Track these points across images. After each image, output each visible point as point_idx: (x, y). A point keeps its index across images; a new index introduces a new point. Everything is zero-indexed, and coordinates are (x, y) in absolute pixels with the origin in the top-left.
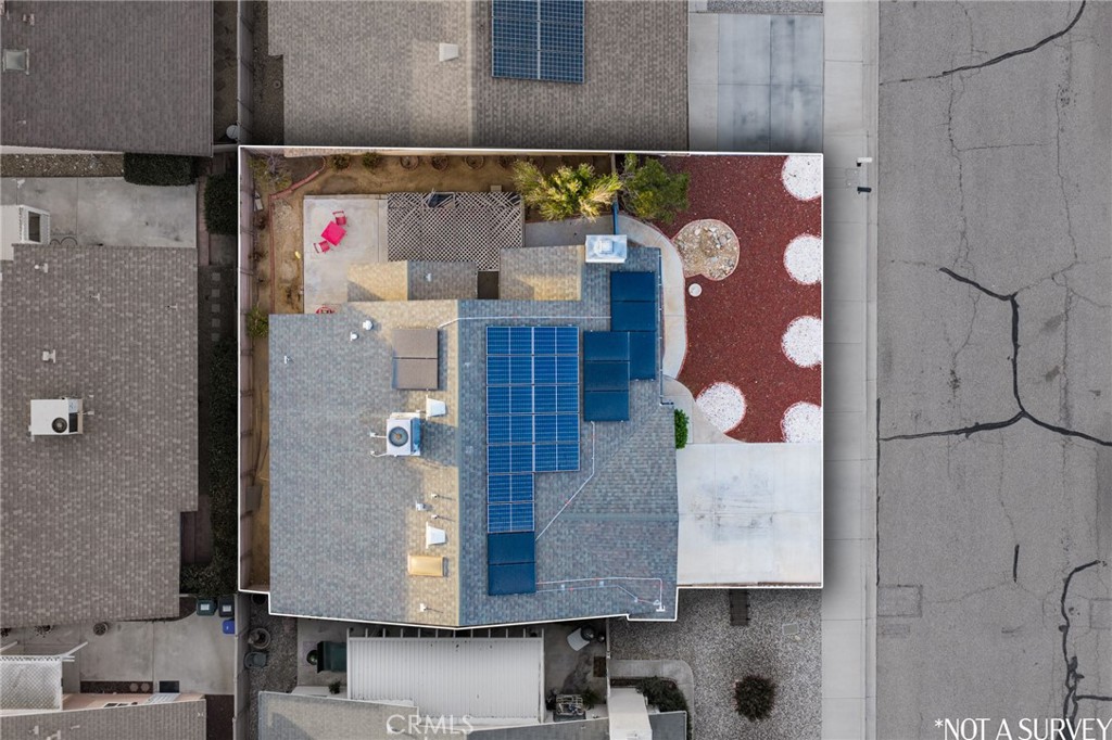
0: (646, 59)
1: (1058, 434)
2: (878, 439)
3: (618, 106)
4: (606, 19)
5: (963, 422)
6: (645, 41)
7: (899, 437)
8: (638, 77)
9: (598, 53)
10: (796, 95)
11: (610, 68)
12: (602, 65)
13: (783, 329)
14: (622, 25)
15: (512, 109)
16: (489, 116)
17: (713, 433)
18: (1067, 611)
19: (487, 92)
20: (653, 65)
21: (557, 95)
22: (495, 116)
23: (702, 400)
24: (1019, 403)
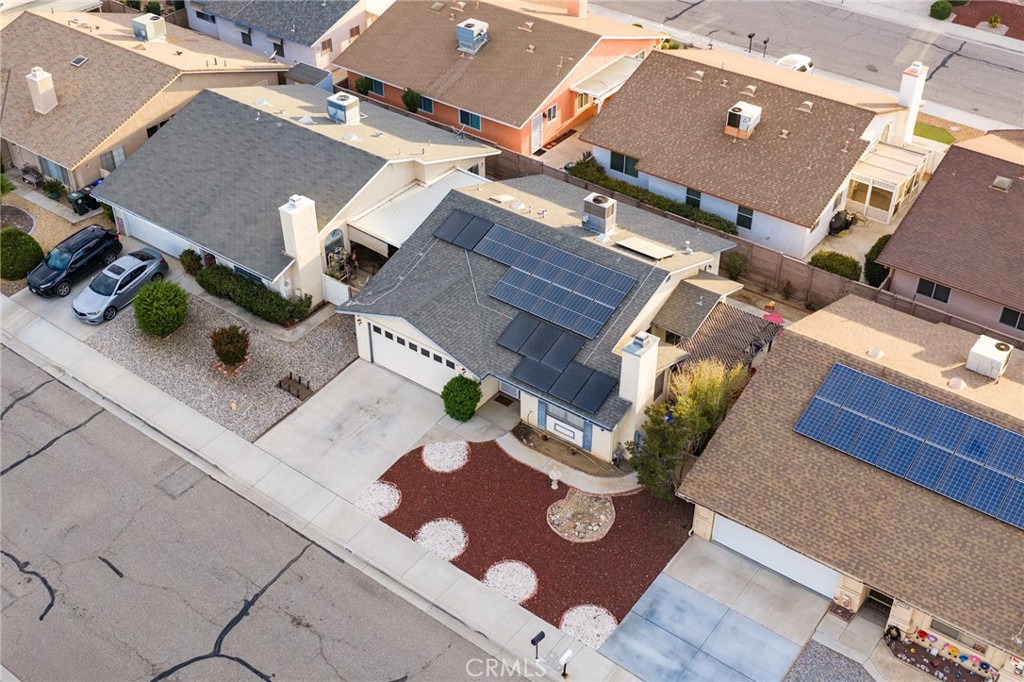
0: (788, 497)
1: (167, 668)
2: (313, 542)
3: (757, 452)
4: (844, 479)
5: (261, 605)
6: (805, 504)
7: (299, 556)
8: (775, 481)
9: (815, 458)
10: (675, 666)
11: (795, 461)
12: (802, 456)
13: (466, 529)
14: (831, 490)
15: (800, 368)
16: (803, 349)
17: (431, 439)
18: (32, 576)
19: (825, 355)
20: (778, 500)
21: (793, 407)
22: (801, 353)
23: (463, 445)
24: (228, 657)
